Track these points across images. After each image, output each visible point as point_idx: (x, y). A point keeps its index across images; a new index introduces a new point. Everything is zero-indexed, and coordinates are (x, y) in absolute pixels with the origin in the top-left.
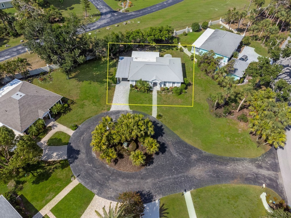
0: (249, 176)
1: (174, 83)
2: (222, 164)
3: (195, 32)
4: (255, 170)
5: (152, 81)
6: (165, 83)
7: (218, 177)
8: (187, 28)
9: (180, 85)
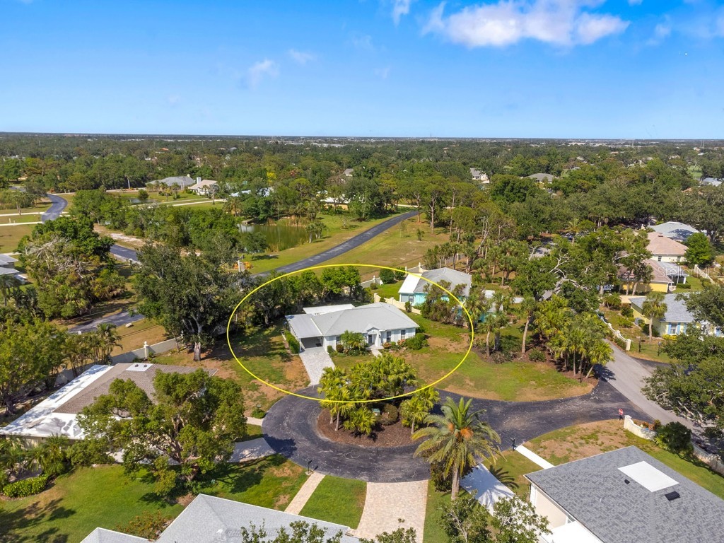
0: (592, 413)
1: (403, 332)
2: (544, 409)
3: (388, 283)
4: (595, 405)
5: (368, 331)
6: (389, 333)
7: (550, 422)
8: (374, 279)
9: (414, 333)
